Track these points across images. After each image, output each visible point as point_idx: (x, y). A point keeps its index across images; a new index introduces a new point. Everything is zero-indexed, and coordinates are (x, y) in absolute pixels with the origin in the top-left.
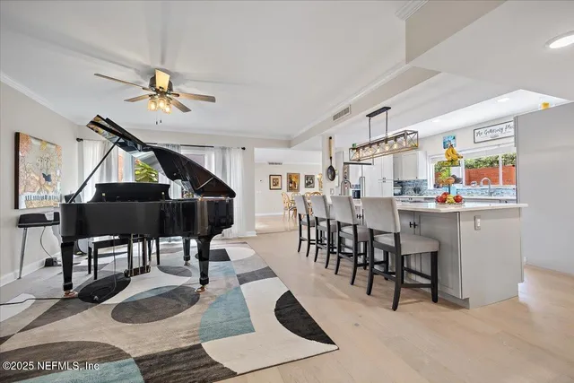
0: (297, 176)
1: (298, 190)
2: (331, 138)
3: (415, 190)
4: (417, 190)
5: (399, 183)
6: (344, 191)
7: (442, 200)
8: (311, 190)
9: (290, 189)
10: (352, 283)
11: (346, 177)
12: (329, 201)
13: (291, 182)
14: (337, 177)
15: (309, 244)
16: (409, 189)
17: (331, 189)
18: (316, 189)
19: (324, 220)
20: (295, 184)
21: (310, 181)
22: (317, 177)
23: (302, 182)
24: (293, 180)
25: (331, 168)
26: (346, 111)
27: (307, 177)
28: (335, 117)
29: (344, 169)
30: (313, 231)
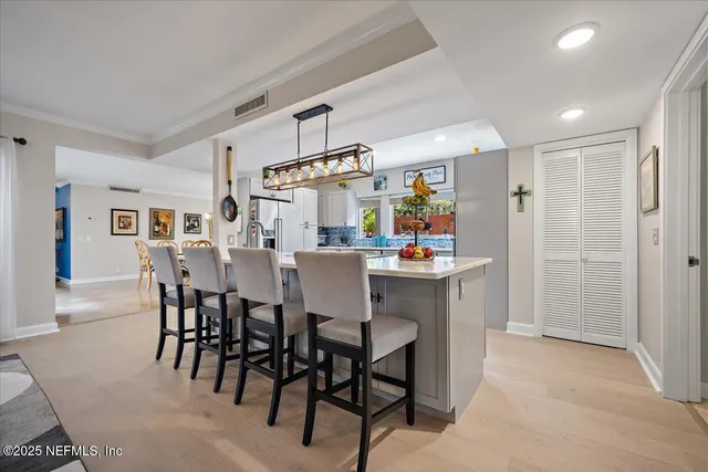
0: (171, 214)
1: (171, 237)
2: (229, 148)
3: (342, 240)
4: (344, 240)
5: (323, 230)
6: (251, 240)
7: (407, 255)
8: (195, 238)
9: (155, 235)
10: (272, 422)
11: (254, 217)
12: (225, 257)
13: (158, 224)
14: (239, 217)
15: (182, 341)
16: (336, 237)
17: (229, 236)
18: (205, 235)
19: (212, 294)
20: (165, 226)
21: (192, 223)
22: (207, 216)
23: (179, 223)
24: (162, 220)
25: (229, 199)
26: (260, 101)
27: (188, 217)
28: (240, 110)
29: (251, 205)
30: (190, 315)
